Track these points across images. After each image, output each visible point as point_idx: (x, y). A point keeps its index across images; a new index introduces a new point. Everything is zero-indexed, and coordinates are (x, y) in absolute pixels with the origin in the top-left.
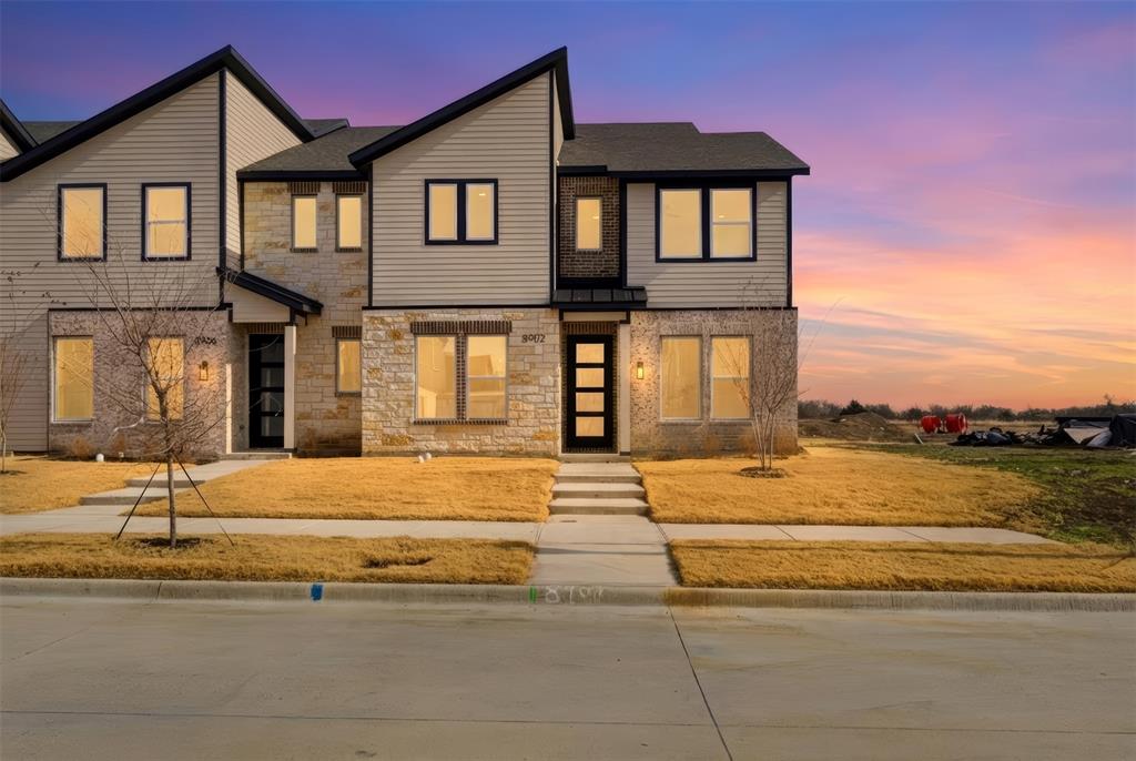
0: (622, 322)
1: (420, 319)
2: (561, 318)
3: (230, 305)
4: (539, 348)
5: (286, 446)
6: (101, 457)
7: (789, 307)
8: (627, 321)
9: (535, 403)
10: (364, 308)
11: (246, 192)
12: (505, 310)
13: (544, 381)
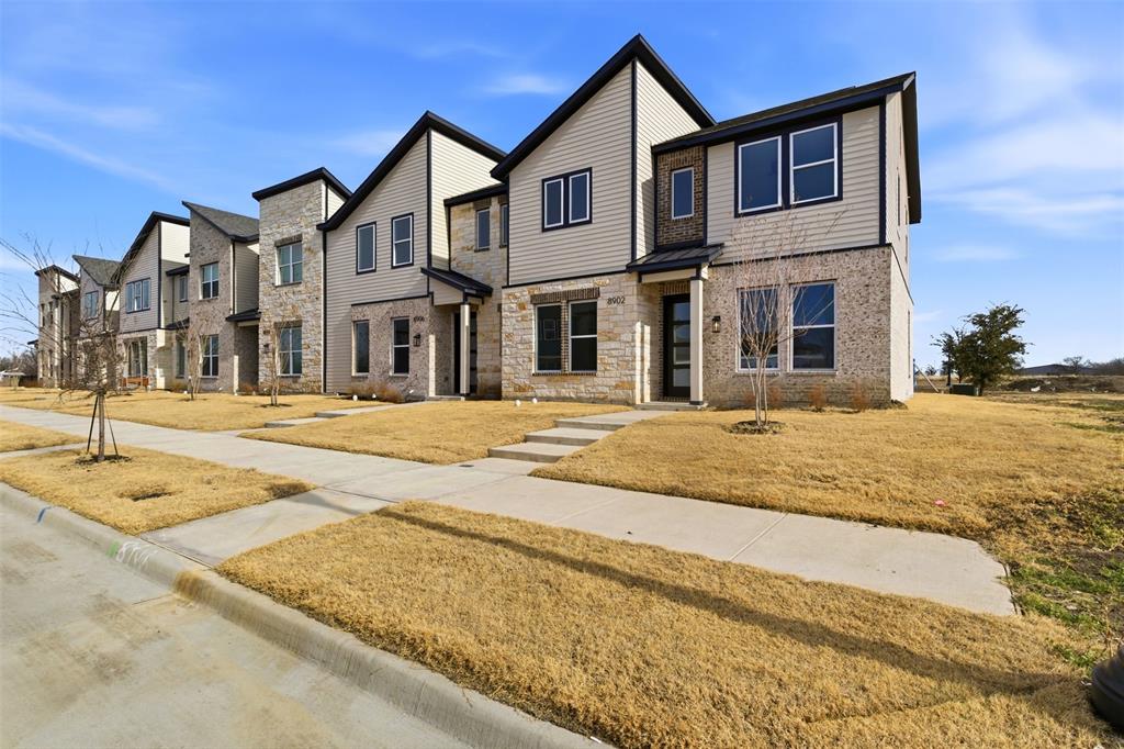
0: (693, 278)
1: (536, 292)
2: (640, 280)
3: (432, 293)
4: (620, 308)
5: (462, 392)
6: (355, 397)
7: (883, 243)
8: (698, 277)
9: (617, 357)
10: (503, 287)
11: (452, 213)
12: (595, 278)
13: (623, 337)
